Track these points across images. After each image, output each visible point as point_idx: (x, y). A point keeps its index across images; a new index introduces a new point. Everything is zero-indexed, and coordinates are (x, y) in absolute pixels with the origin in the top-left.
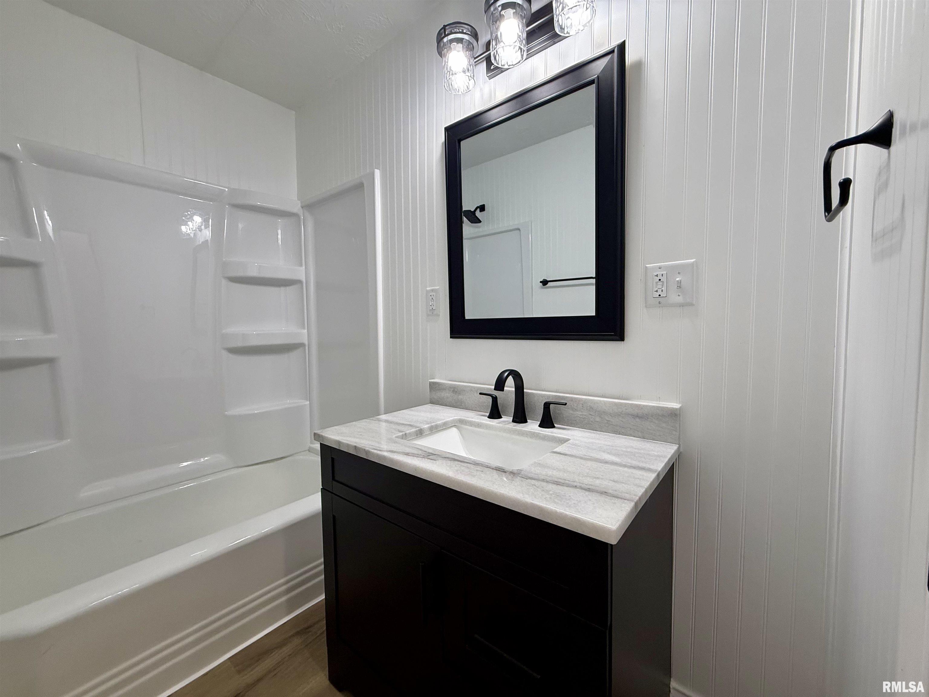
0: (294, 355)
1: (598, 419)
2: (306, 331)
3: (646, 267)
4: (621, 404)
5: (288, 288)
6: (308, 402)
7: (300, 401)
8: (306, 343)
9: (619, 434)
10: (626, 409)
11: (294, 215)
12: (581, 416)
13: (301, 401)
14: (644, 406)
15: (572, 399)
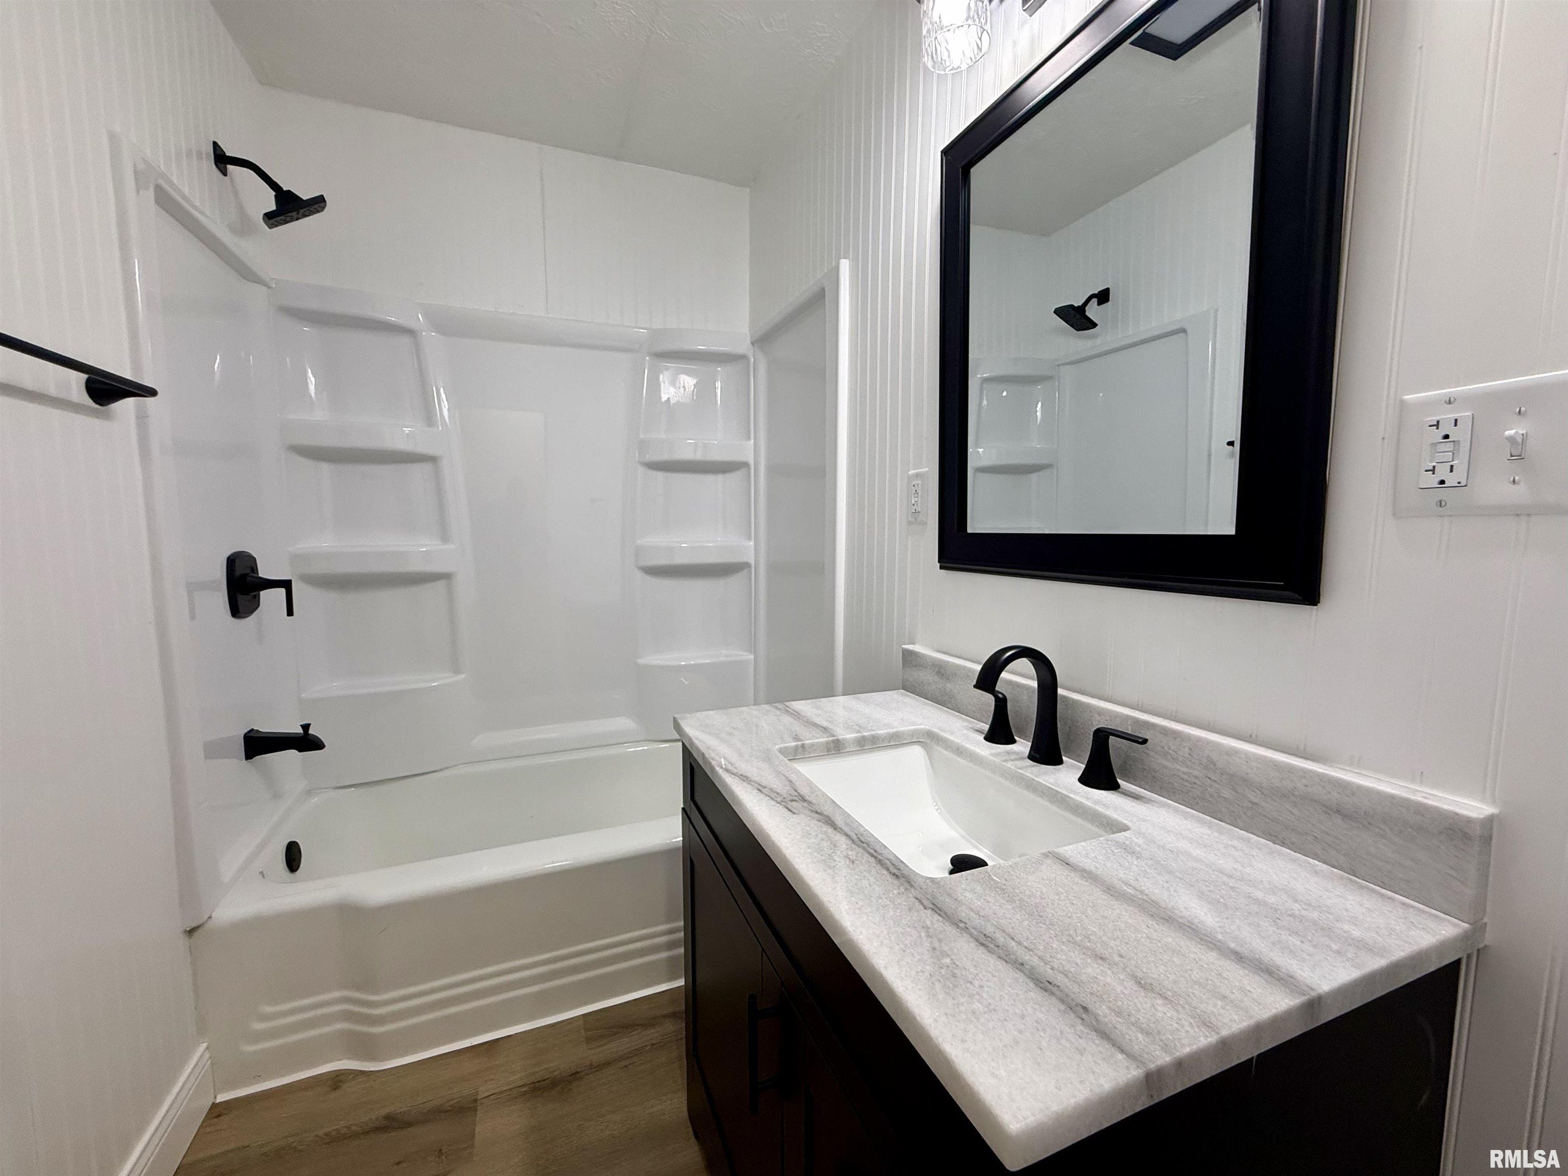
0: (735, 582)
1: (1227, 793)
2: (752, 543)
3: (1402, 402)
4: (1291, 769)
5: (728, 475)
6: (752, 657)
7: (740, 653)
8: (752, 562)
9: (1283, 844)
10: (1306, 786)
11: (743, 358)
12: (1186, 777)
13: (743, 653)
14: (1360, 787)
15: (1165, 731)
